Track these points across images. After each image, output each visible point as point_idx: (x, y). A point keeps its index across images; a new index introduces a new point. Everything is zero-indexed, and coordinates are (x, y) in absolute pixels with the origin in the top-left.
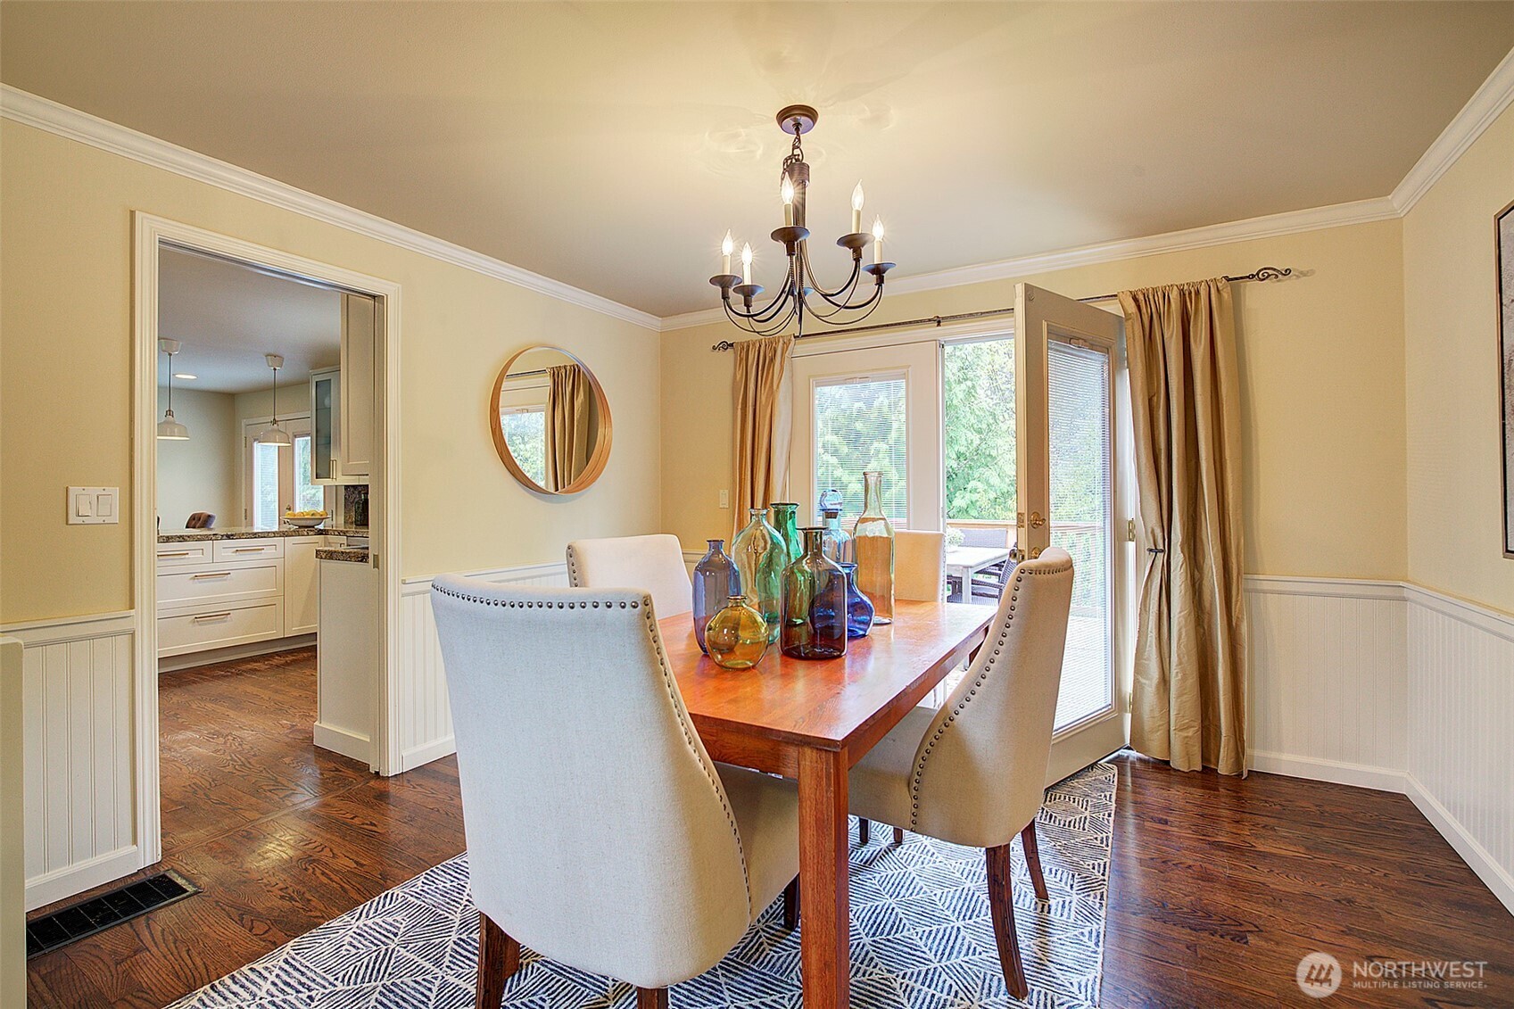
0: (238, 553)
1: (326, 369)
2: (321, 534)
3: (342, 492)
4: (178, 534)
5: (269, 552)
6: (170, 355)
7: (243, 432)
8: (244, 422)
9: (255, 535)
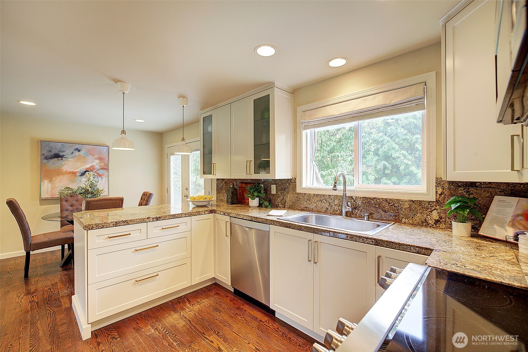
0: (163, 230)
1: (208, 109)
2: (212, 213)
3: (215, 182)
4: (124, 220)
5: (182, 228)
6: (124, 93)
7: (166, 151)
8: (166, 146)
9: (174, 216)
